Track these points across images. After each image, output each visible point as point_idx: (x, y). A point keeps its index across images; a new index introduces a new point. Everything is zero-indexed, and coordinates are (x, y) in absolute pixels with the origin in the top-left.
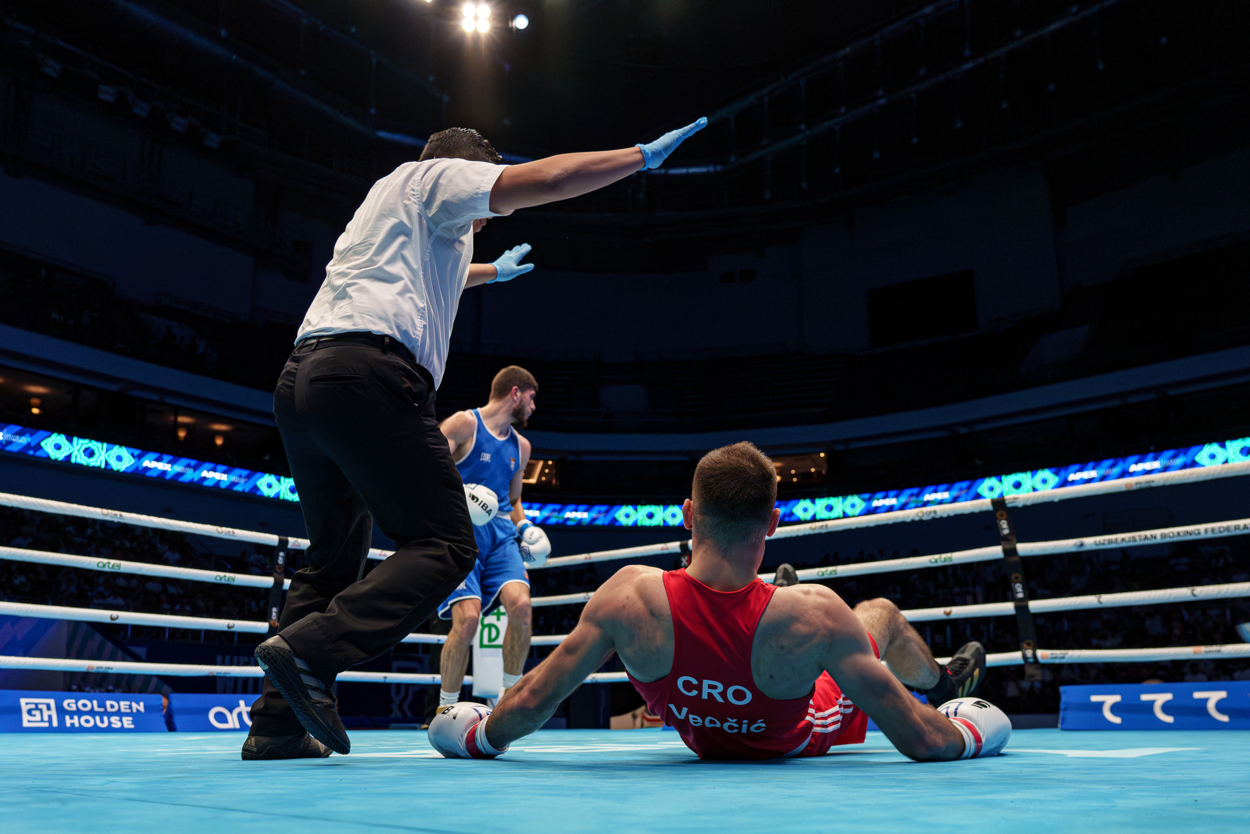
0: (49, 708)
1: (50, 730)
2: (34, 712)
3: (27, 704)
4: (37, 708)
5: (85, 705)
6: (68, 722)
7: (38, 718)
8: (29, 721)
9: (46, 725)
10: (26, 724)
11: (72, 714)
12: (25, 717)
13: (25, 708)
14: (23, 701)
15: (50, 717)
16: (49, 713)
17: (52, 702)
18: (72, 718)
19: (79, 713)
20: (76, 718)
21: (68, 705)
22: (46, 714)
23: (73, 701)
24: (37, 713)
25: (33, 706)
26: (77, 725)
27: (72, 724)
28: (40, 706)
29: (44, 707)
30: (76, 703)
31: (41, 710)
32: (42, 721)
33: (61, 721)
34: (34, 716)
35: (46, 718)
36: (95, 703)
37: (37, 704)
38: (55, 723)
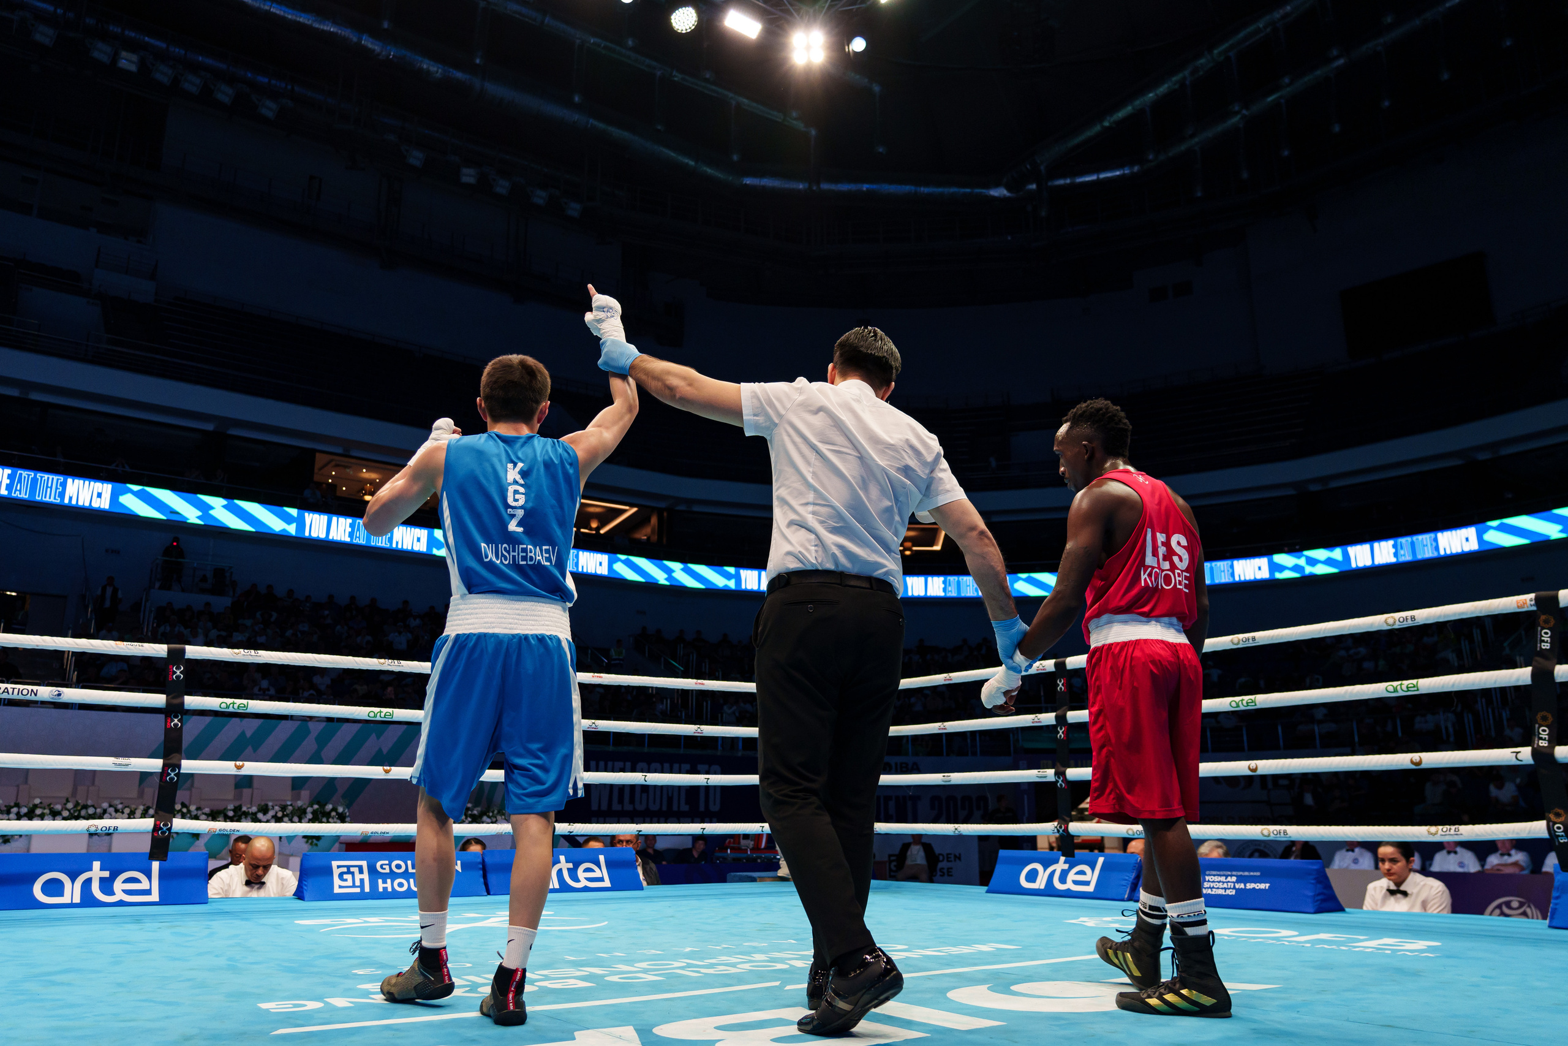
0: (361, 872)
1: (362, 896)
2: (345, 876)
3: (339, 867)
4: (349, 872)
5: (398, 867)
6: (381, 886)
7: (350, 883)
8: (340, 887)
9: (358, 890)
10: (337, 890)
11: (385, 877)
12: (337, 882)
13: (336, 872)
14: (335, 864)
15: (362, 881)
16: (362, 876)
17: (364, 864)
18: (385, 882)
19: (393, 875)
20: (389, 881)
21: (381, 866)
22: (358, 877)
23: (387, 862)
24: (349, 877)
25: (345, 870)
26: (390, 889)
27: (385, 889)
28: (352, 869)
29: (356, 870)
30: (390, 865)
31: (353, 874)
32: (354, 886)
33: (374, 885)
34: (346, 880)
35: (358, 883)
36: (409, 863)
37: (348, 867)
38: (367, 889)
